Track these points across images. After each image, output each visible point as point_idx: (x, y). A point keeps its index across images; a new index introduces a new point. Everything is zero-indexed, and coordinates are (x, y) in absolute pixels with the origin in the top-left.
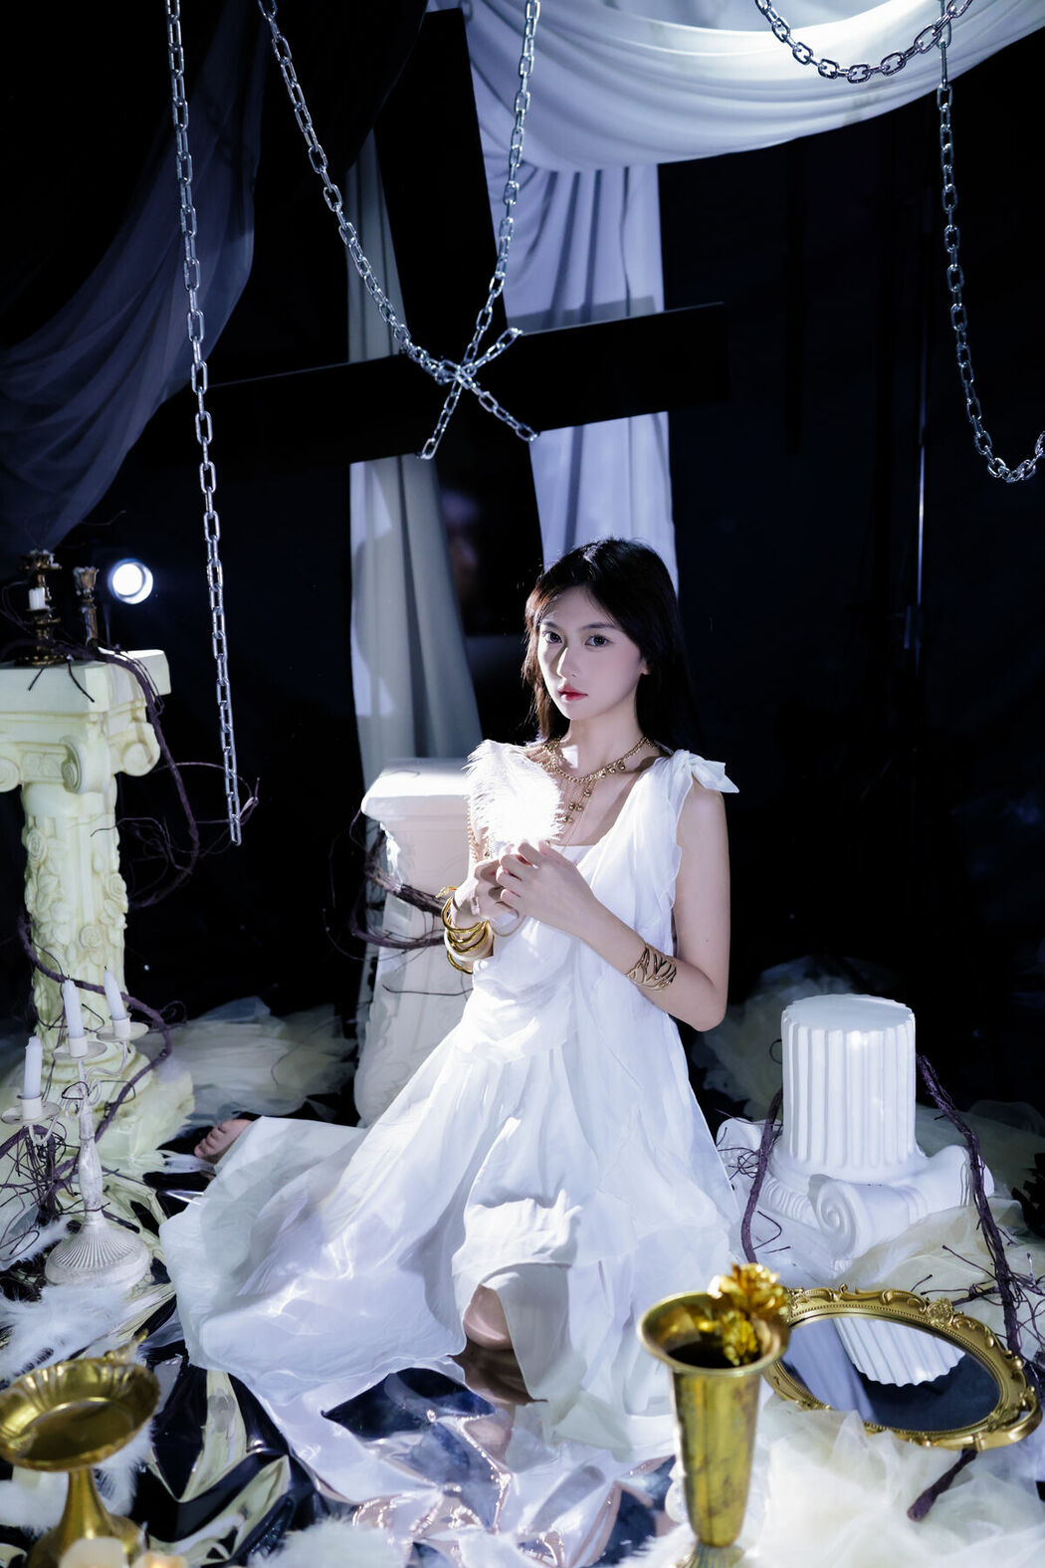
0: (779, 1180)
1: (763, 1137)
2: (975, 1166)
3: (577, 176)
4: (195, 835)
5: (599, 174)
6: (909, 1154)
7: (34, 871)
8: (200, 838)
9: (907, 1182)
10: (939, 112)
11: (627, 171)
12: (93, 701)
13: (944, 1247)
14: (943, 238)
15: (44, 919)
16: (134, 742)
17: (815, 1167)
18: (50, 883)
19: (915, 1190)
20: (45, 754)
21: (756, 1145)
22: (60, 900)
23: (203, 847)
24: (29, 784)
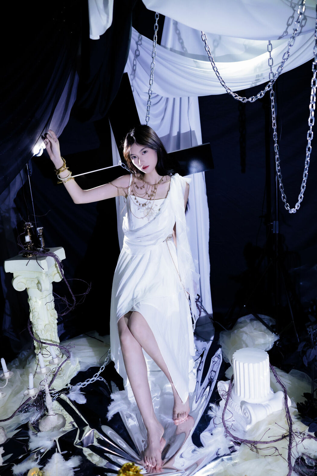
0: (233, 400)
1: (229, 387)
2: (286, 398)
3: (174, 99)
4: (74, 298)
5: (181, 98)
6: (268, 394)
7: (32, 311)
8: (76, 299)
9: (267, 402)
10: (271, 99)
11: (189, 97)
12: (43, 269)
13: (276, 423)
14: (273, 136)
15: (35, 323)
16: (57, 273)
17: (242, 398)
18: (36, 314)
19: (269, 405)
20: (32, 281)
21: (227, 390)
22: (39, 318)
23: (77, 302)
24: (28, 288)
